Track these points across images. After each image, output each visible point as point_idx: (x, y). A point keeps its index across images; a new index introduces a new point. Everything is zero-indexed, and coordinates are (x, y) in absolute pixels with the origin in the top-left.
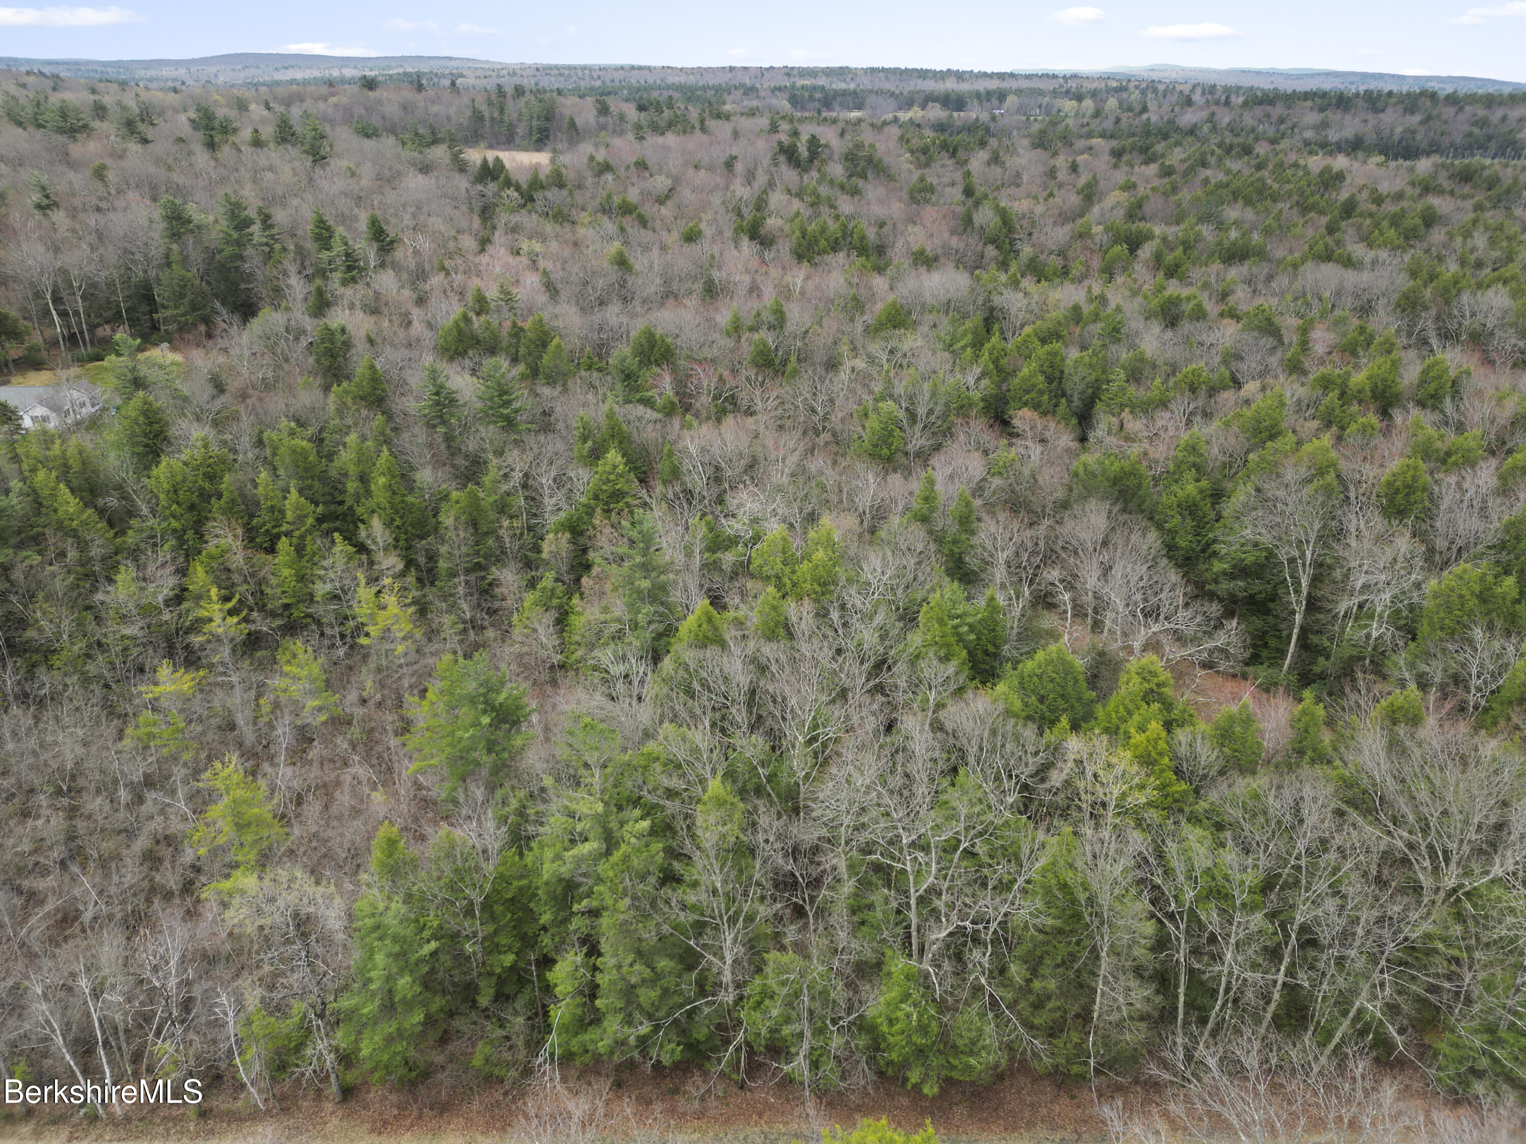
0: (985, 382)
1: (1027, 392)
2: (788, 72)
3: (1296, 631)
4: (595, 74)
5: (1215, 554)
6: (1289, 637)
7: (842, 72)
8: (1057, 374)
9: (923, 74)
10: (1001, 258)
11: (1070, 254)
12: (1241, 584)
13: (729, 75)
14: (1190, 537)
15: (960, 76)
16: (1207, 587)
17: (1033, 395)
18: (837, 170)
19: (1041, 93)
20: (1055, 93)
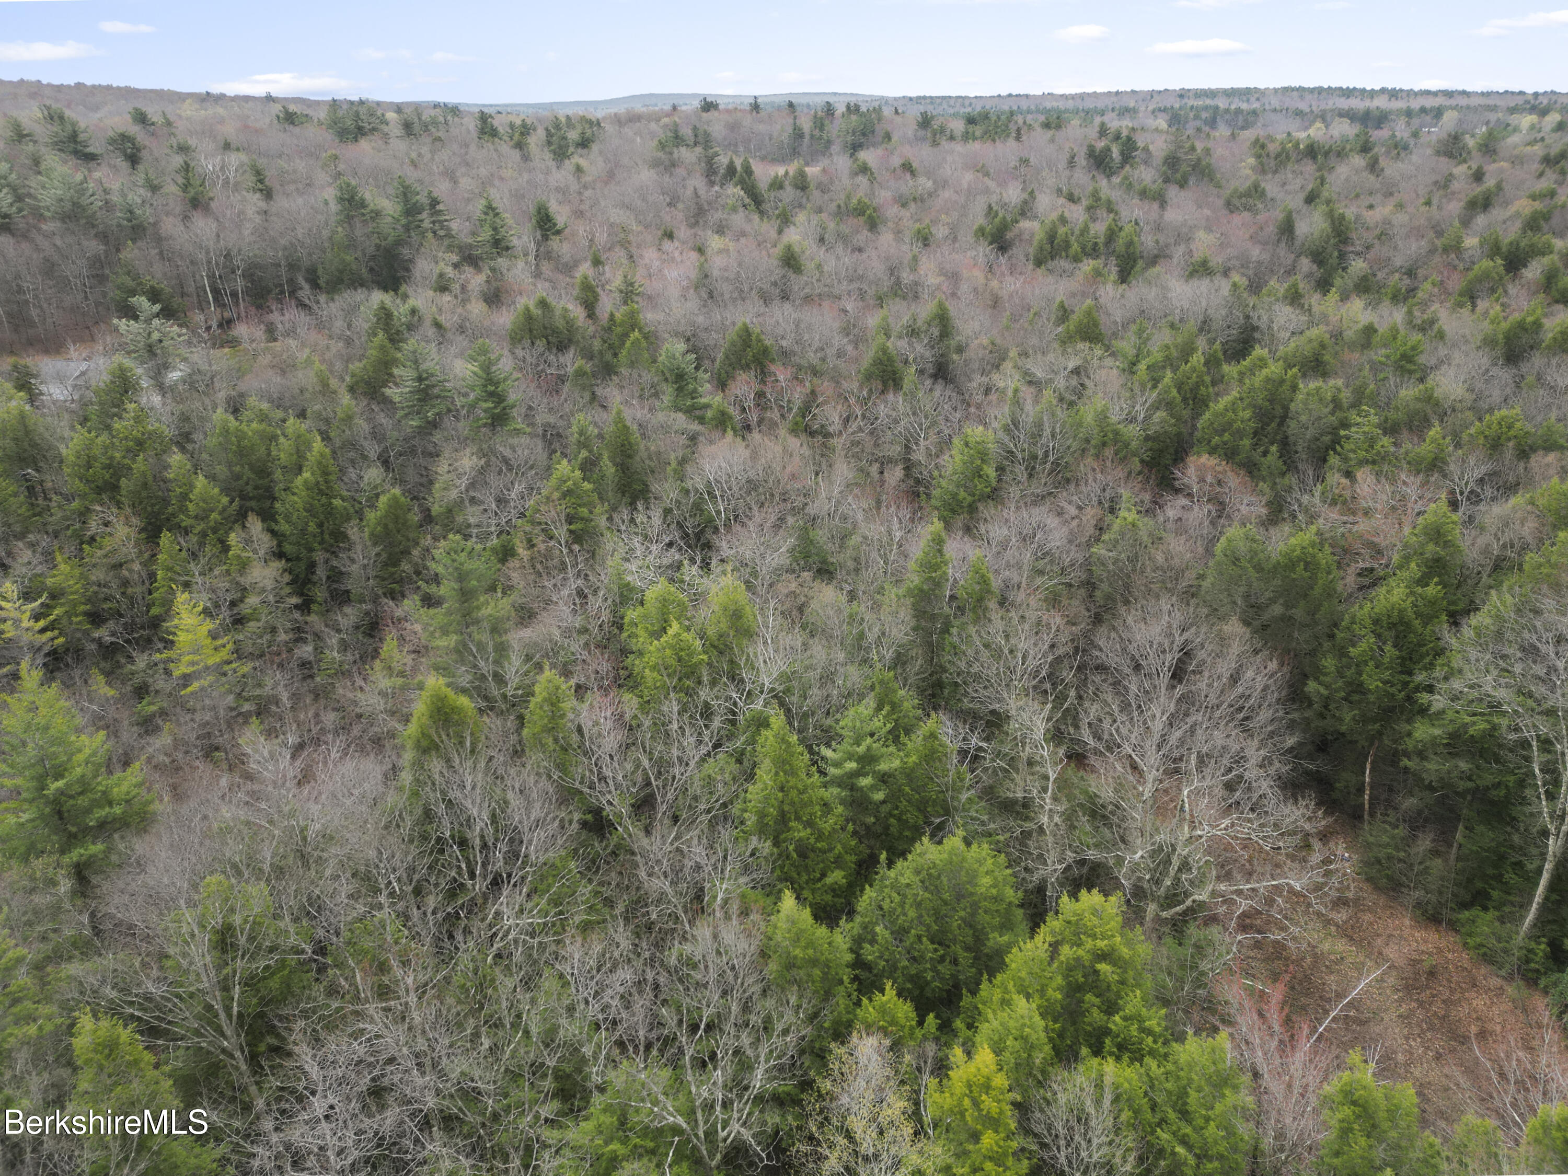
0: (1160, 414)
1: (1221, 433)
2: (1182, 94)
3: (1548, 866)
4: (967, 103)
5: (1423, 711)
6: (1539, 872)
7: (1245, 93)
8: (1279, 411)
9: (1348, 93)
10: (1318, 274)
11: (1421, 273)
12: (1464, 765)
13: (1114, 99)
14: (1386, 675)
15: (1394, 94)
16: (1405, 762)
17: (1226, 437)
18: (1146, 175)
19: (1493, 108)
20: (1513, 110)
